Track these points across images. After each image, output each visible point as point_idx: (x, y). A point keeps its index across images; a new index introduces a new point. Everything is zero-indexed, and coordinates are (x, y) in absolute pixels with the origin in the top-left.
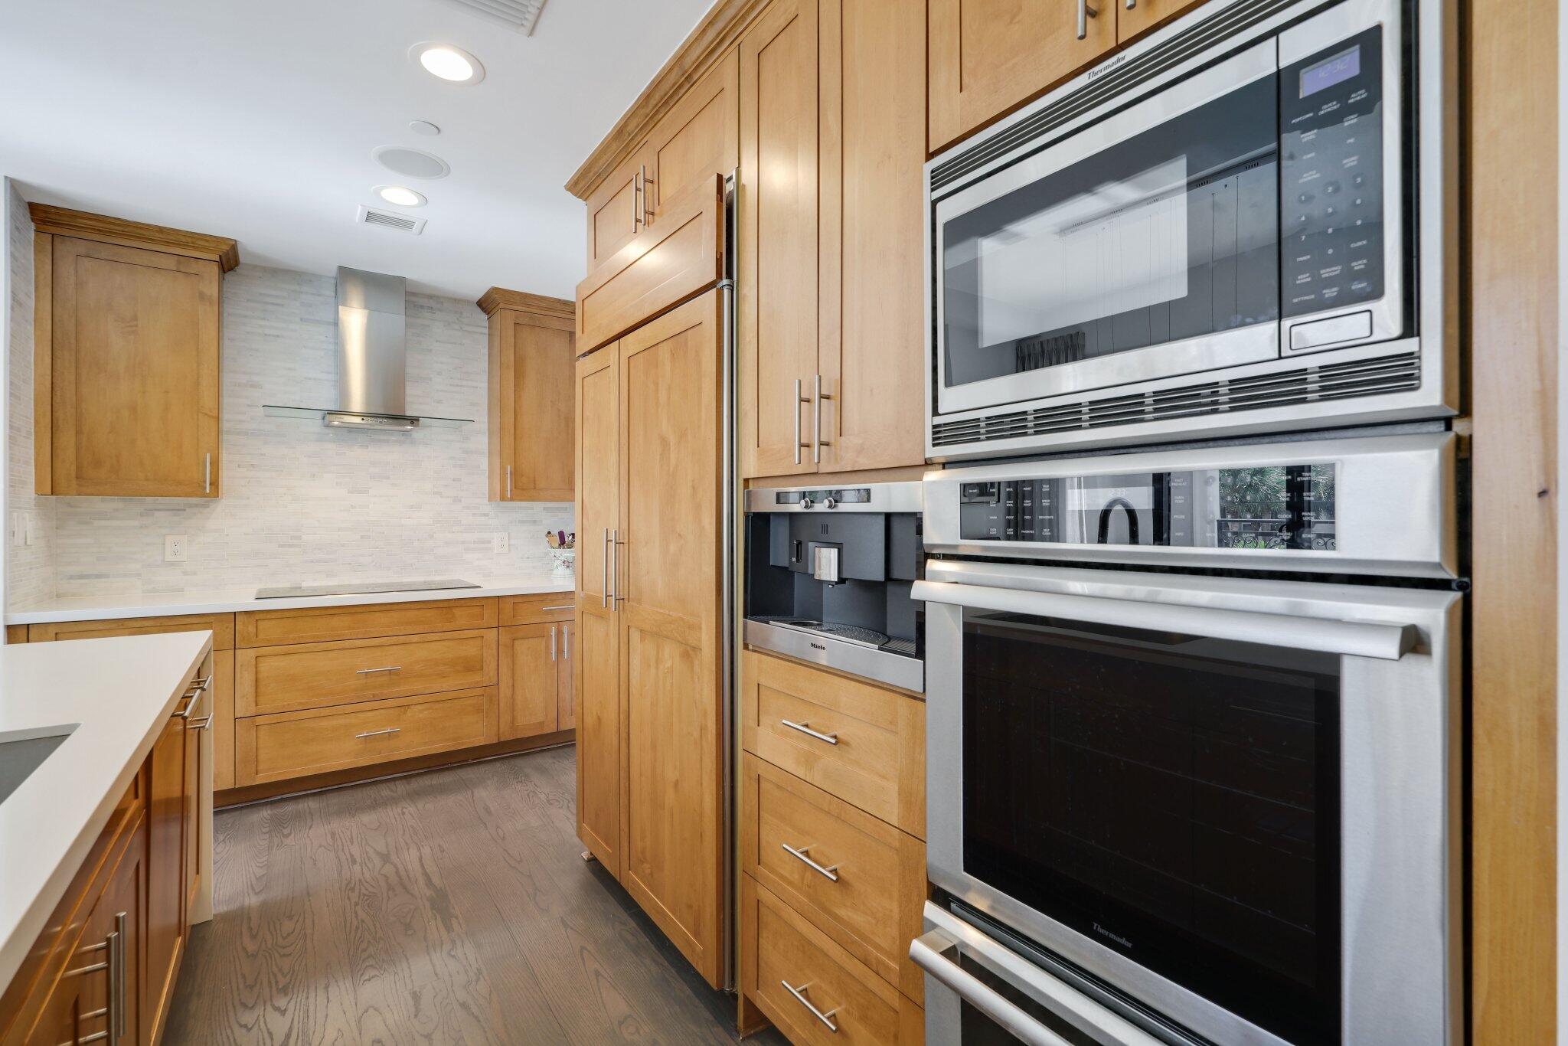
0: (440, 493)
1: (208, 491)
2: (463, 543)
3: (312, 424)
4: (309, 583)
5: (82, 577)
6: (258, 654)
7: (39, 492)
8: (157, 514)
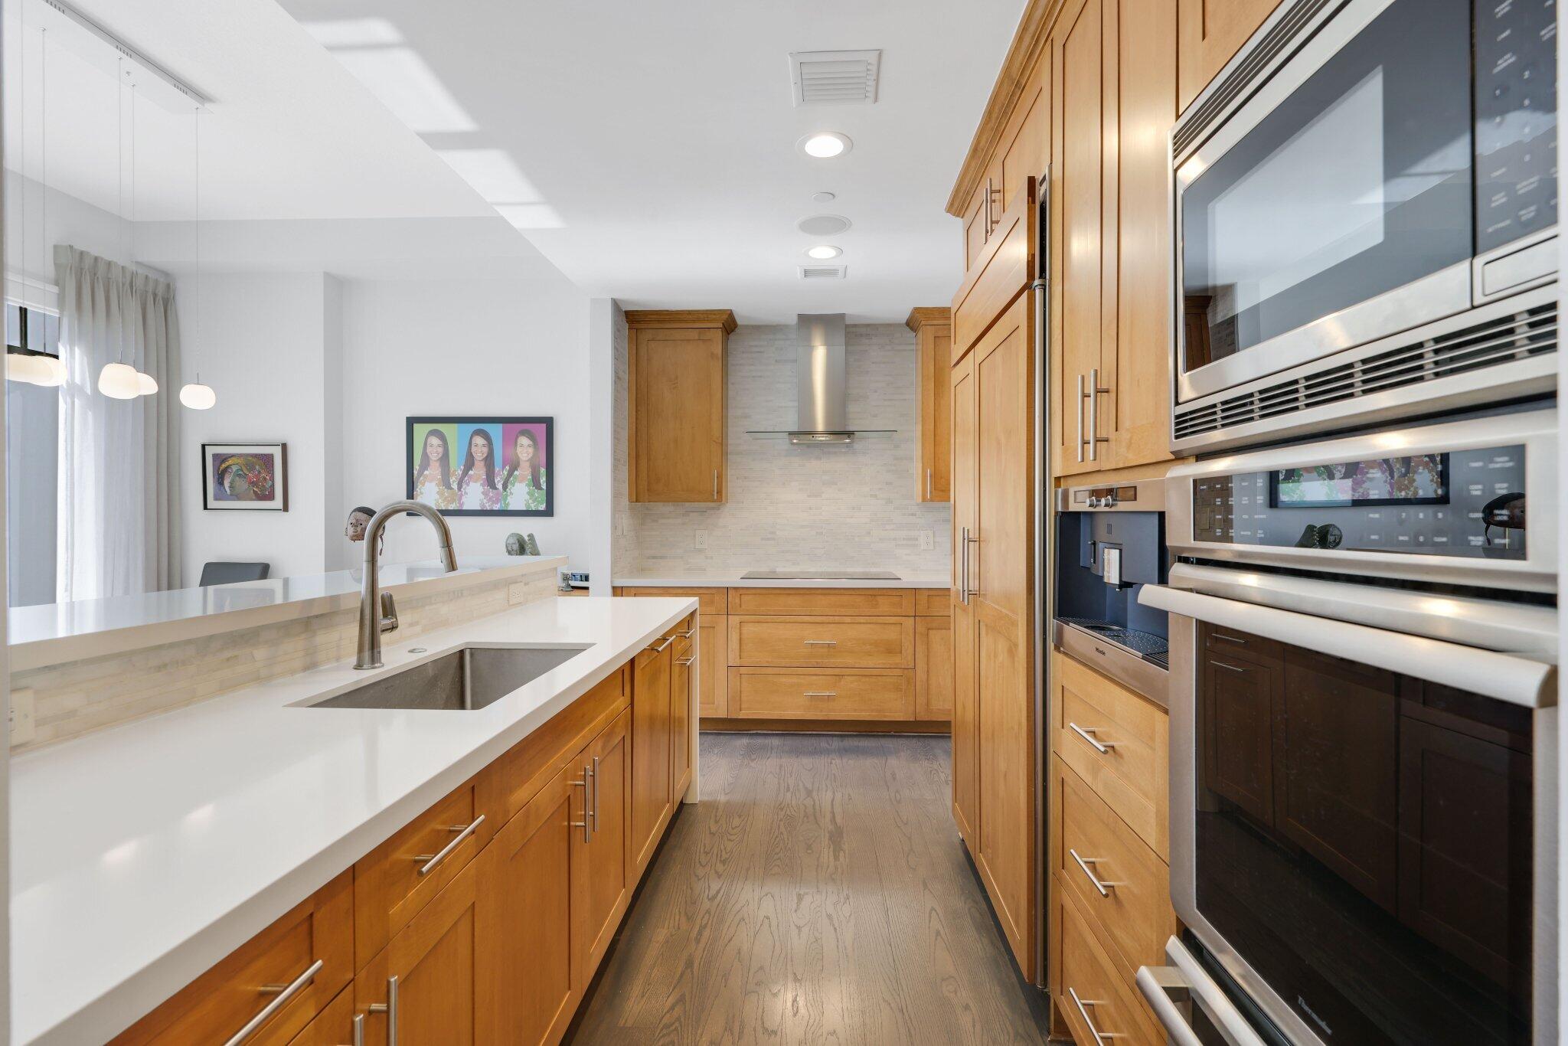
0: (876, 496)
1: (715, 498)
2: (895, 539)
3: (783, 442)
4: (782, 568)
5: (654, 557)
6: (743, 620)
7: (631, 501)
8: (691, 514)
